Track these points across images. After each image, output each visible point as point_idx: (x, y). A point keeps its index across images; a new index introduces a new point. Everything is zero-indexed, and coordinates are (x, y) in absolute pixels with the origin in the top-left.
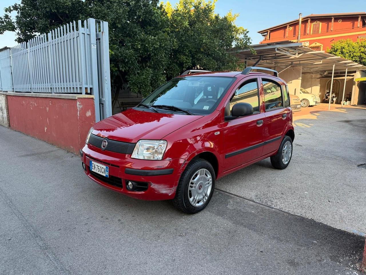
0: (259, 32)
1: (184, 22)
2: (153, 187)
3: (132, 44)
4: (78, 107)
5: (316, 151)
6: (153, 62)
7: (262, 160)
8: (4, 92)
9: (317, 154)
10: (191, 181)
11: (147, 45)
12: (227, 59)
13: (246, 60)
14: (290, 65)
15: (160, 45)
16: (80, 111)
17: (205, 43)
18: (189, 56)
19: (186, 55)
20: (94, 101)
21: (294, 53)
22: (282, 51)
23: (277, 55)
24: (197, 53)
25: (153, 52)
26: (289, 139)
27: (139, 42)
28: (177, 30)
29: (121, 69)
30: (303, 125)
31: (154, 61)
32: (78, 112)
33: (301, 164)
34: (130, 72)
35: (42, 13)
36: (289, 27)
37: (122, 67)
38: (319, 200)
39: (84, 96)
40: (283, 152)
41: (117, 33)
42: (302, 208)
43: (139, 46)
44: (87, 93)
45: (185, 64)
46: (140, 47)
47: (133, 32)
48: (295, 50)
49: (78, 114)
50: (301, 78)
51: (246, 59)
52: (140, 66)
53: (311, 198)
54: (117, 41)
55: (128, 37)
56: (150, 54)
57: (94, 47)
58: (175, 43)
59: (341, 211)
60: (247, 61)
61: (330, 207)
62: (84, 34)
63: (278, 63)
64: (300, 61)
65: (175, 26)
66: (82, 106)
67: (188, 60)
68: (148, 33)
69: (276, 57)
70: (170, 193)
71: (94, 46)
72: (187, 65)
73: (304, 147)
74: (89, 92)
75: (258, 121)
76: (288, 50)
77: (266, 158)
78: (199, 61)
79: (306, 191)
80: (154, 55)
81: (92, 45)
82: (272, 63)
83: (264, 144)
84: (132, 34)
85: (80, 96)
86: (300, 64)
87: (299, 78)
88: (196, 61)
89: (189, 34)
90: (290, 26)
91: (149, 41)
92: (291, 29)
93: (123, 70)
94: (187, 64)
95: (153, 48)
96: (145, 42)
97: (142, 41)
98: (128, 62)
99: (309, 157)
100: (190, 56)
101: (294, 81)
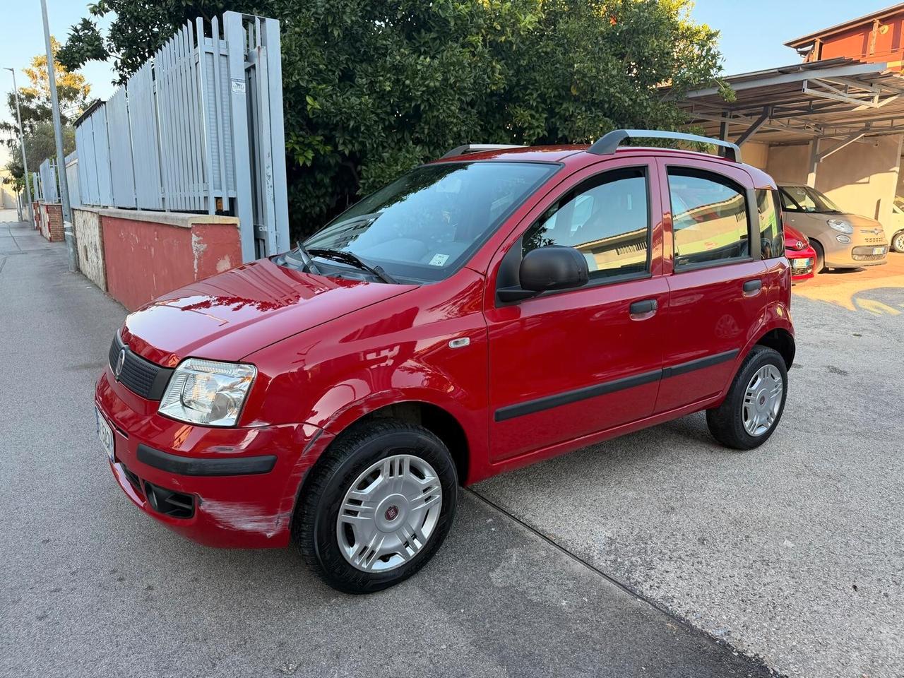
0: (789, 45)
1: (522, 18)
2: (208, 511)
3: (372, 81)
4: (194, 248)
5: (890, 393)
6: (427, 127)
7: (686, 417)
8: (93, 206)
9: (887, 404)
10: (352, 492)
11: (408, 82)
12: (651, 114)
13: (723, 119)
14: (863, 130)
15: (446, 80)
16: (199, 259)
17: (578, 72)
18: (540, 110)
19: (531, 108)
20: (238, 234)
21: (867, 95)
22: (828, 91)
23: (814, 102)
24: (561, 102)
25: (423, 101)
26: (772, 358)
27: (388, 75)
28: (503, 38)
29: (340, 148)
30: (878, 308)
31: (429, 124)
32: (196, 262)
33: (820, 435)
34: (369, 156)
35: (166, 12)
36: (879, 26)
37: (344, 143)
38: (819, 579)
39: (213, 218)
40: (746, 397)
41: (335, 54)
42: (743, 606)
43: (388, 83)
44: (219, 212)
45: (527, 131)
46: (388, 89)
47: (376, 49)
48: (871, 86)
49: (195, 267)
50: (897, 169)
51: (724, 115)
52: (398, 140)
53: (795, 569)
54: (334, 73)
55: (364, 63)
56: (418, 107)
57: (239, 90)
58: (497, 75)
59: (882, 637)
60: (728, 121)
61: (848, 613)
62: (212, 54)
63: (826, 126)
64: (892, 119)
65: (499, 28)
66: (206, 245)
67: (537, 120)
68: (422, 50)
69: (813, 108)
70: (268, 531)
71: (238, 85)
72: (534, 133)
73: (853, 378)
74: (226, 207)
75: (634, 305)
76: (847, 86)
77: (694, 412)
78: (567, 123)
79: (788, 538)
80: (427, 108)
81: (233, 84)
82: (808, 127)
83: (662, 376)
84: (374, 55)
85: (198, 219)
86: (892, 128)
87: (891, 170)
88: (558, 124)
89: (540, 51)
90: (883, 21)
91: (416, 72)
92: (885, 32)
93: (347, 152)
94: (532, 132)
95: (424, 89)
96: (405, 73)
97: (398, 69)
98: (357, 129)
99: (856, 414)
100: (543, 109)
101: (876, 179)
